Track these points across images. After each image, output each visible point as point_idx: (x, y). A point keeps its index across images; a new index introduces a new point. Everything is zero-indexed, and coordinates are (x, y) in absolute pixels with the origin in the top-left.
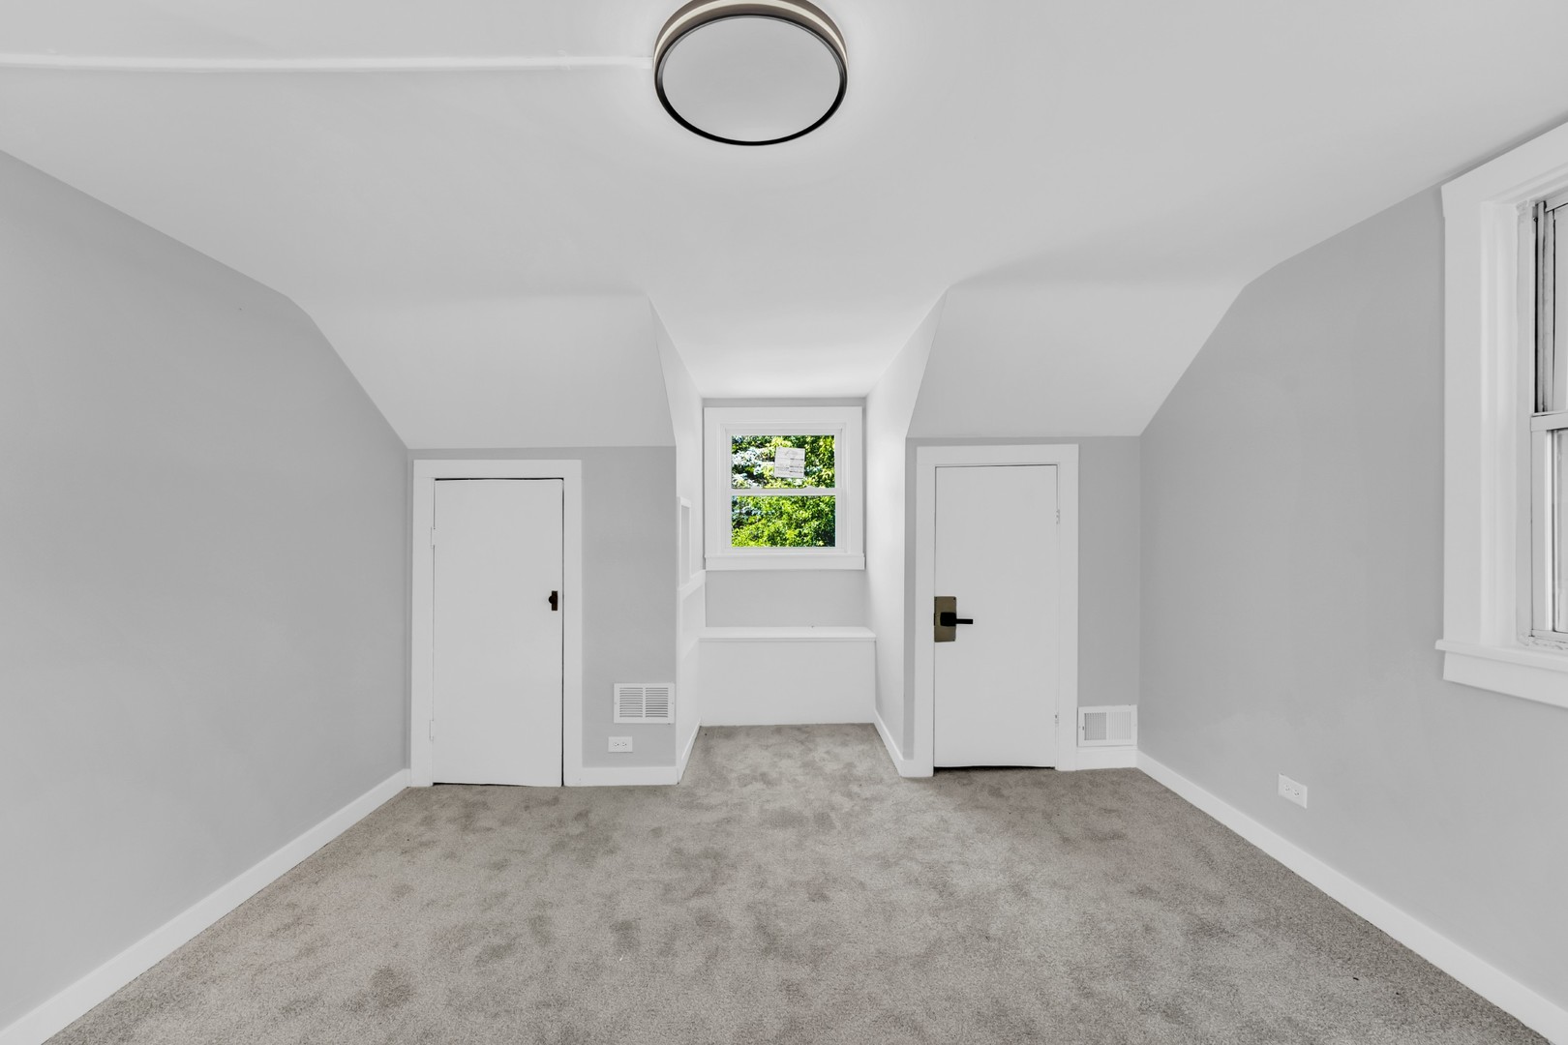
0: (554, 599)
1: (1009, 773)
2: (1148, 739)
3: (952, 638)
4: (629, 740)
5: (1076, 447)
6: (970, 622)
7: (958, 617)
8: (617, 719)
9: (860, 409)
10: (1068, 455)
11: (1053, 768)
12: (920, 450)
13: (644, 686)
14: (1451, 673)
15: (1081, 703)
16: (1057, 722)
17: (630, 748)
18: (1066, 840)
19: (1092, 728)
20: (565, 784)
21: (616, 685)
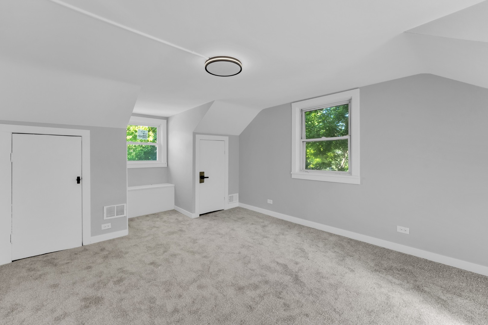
0: (78, 180)
1: (216, 212)
2: (241, 200)
3: (203, 182)
4: (110, 224)
5: (228, 137)
6: (208, 177)
7: (205, 177)
8: (105, 218)
9: (166, 121)
10: (226, 139)
11: (223, 210)
12: (197, 135)
13: (115, 206)
14: (293, 177)
15: (229, 194)
16: (224, 199)
17: (110, 227)
18: (235, 220)
19: (231, 199)
20: (84, 245)
21: (104, 207)
